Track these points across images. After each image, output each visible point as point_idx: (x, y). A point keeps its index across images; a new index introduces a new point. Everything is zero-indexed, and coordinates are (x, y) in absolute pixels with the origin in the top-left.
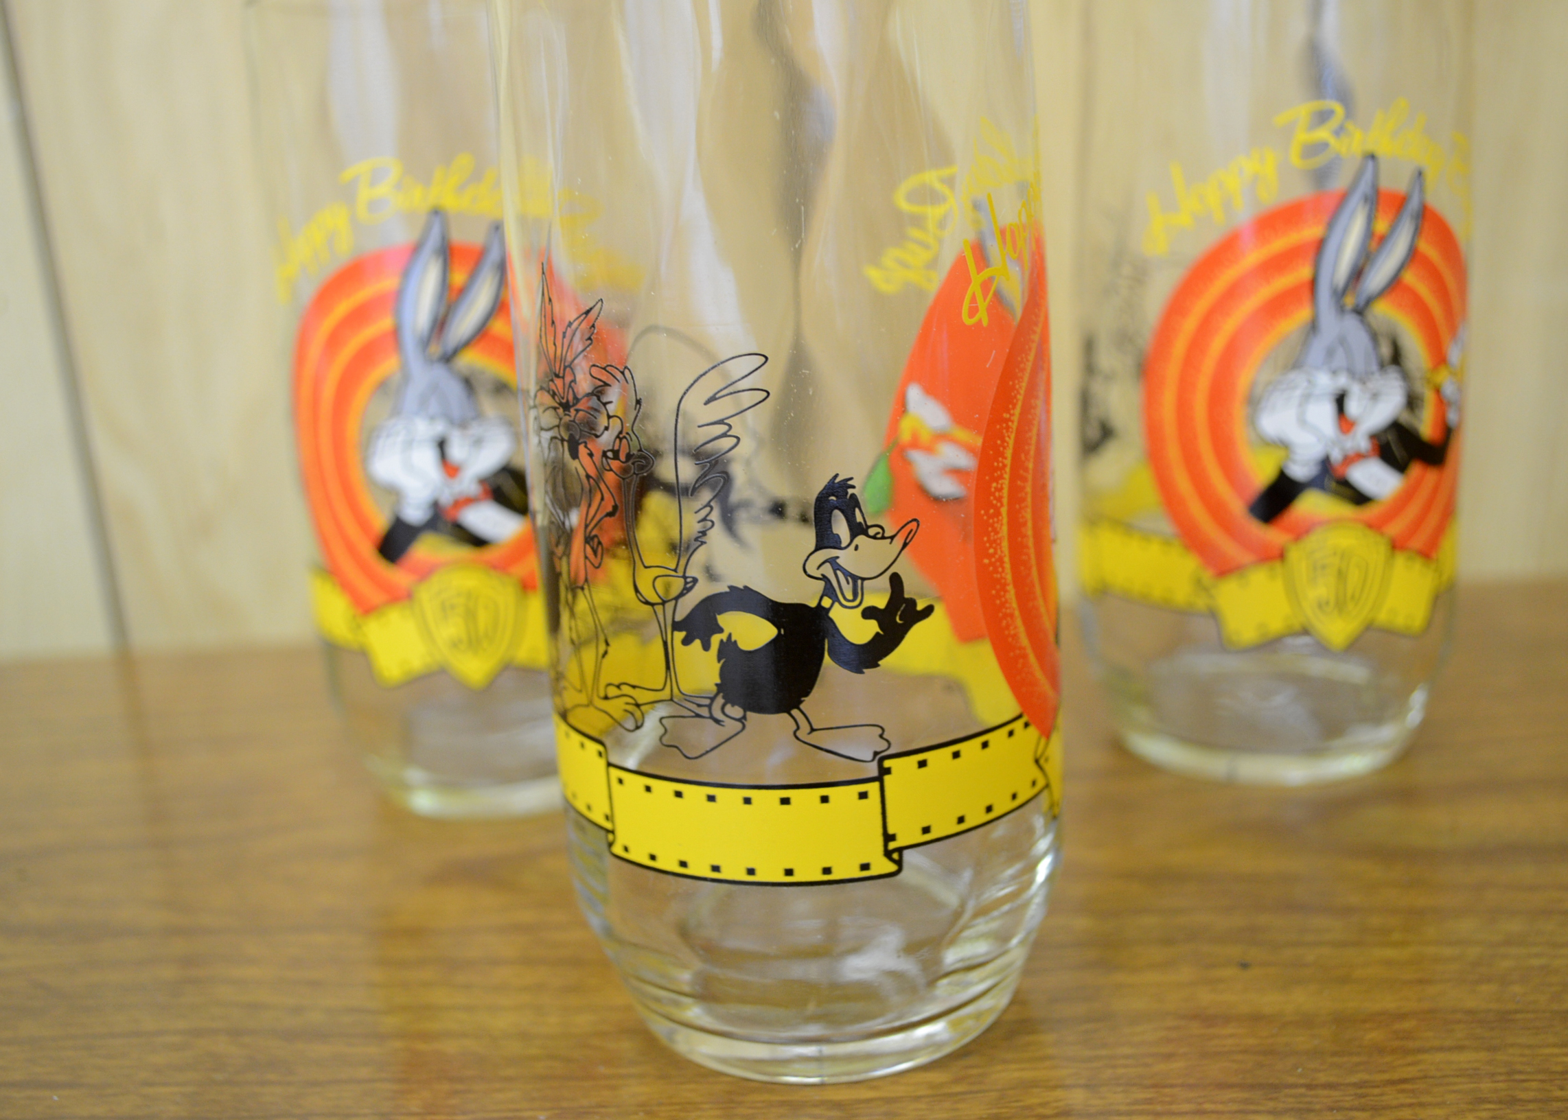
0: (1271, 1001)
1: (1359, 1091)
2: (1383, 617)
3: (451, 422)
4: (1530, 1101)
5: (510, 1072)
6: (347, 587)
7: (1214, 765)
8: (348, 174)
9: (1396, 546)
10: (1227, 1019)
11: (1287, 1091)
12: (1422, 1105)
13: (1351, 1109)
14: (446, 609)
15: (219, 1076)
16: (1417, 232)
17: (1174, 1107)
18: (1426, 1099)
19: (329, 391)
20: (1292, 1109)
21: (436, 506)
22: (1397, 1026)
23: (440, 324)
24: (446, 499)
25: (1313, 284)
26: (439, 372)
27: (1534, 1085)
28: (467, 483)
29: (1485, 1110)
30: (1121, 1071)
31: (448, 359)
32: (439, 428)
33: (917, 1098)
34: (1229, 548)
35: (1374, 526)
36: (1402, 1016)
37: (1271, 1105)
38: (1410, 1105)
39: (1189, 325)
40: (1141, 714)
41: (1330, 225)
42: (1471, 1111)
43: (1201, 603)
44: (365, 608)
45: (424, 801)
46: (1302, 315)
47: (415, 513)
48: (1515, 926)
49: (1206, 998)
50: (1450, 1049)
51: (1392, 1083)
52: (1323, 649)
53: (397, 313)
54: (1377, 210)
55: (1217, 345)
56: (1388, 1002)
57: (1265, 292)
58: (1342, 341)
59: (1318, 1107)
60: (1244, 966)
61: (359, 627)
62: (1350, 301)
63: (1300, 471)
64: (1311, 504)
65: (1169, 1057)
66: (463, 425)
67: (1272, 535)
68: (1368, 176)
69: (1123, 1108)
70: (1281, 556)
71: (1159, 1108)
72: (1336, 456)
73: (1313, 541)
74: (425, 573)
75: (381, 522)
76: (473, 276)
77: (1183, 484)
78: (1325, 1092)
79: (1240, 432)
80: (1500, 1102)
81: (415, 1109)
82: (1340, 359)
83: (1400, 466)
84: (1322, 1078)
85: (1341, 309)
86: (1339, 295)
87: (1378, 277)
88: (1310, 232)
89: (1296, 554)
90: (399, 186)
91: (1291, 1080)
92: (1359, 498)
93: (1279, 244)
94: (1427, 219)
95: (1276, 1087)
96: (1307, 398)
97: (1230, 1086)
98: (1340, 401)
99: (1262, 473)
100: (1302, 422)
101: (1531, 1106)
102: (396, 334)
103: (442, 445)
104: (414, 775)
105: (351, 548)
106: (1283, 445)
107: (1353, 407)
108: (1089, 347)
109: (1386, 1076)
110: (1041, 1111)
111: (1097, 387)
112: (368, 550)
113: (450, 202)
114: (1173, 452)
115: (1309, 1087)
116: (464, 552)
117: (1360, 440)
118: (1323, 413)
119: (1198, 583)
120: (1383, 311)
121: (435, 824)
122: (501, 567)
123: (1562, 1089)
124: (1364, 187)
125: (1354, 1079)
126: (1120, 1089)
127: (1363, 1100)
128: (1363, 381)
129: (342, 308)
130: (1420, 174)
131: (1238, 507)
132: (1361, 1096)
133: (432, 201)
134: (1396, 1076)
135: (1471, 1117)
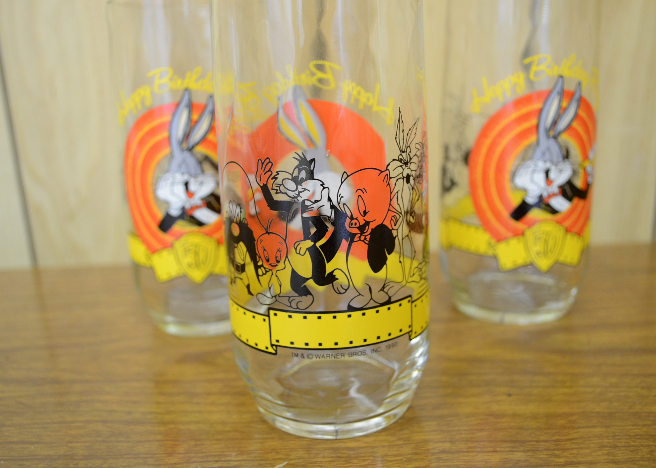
0: (521, 409)
1: (557, 443)
2: (562, 259)
3: (191, 175)
4: (622, 447)
5: (219, 437)
6: (145, 241)
7: (495, 317)
8: (150, 74)
9: (568, 230)
10: (504, 416)
11: (528, 443)
12: (581, 448)
13: (554, 450)
14: (187, 251)
15: (99, 439)
16: (578, 107)
17: (485, 450)
18: (582, 446)
19: (140, 162)
20: (531, 450)
21: (183, 209)
22: (570, 418)
23: (187, 136)
24: (188, 206)
25: (537, 126)
26: (187, 155)
27: (624, 440)
28: (197, 200)
29: (605, 450)
30: (463, 436)
31: (191, 149)
32: (186, 177)
33: (384, 446)
34: (502, 230)
35: (559, 222)
36: (572, 415)
37: (522, 448)
38: (576, 448)
39: (488, 141)
40: (464, 296)
41: (545, 103)
42: (600, 450)
43: (490, 252)
44: (153, 250)
45: (173, 329)
46: (533, 139)
47: (175, 212)
48: (614, 380)
49: (495, 408)
50: (591, 427)
51: (569, 440)
52: (537, 271)
53: (170, 131)
54: (563, 98)
55: (499, 150)
56: (566, 409)
57: (519, 129)
58: (548, 149)
59: (541, 449)
60: (509, 395)
61: (150, 258)
62: (552, 133)
63: (531, 200)
64: (535, 214)
65: (481, 430)
66: (195, 176)
67: (519, 225)
68: (560, 84)
69: (465, 450)
70: (523, 234)
71: (479, 450)
72: (545, 195)
73: (535, 228)
74: (178, 236)
75: (160, 215)
76: (201, 116)
77: (484, 204)
78: (544, 443)
79: (508, 185)
80: (611, 447)
81: (181, 452)
82: (547, 156)
83: (569, 199)
84: (542, 438)
85: (548, 137)
86: (548, 131)
87: (563, 124)
88: (537, 106)
89: (529, 233)
90: (171, 79)
91: (530, 439)
92: (554, 211)
93: (524, 110)
94: (582, 102)
95: (524, 442)
96: (534, 171)
97: (506, 441)
98: (547, 173)
99: (515, 201)
100: (532, 181)
101: (623, 448)
102: (169, 139)
103: (186, 184)
104: (169, 318)
105: (147, 226)
106: (525, 190)
107: (552, 175)
108: (446, 149)
109: (567, 437)
110: (432, 451)
111: (450, 166)
112: (154, 227)
113: (193, 86)
114: (480, 192)
115: (537, 441)
116: (195, 228)
117: (555, 188)
118: (540, 178)
119: (489, 244)
120: (565, 138)
121: (178, 338)
122: (209, 234)
123: (634, 442)
124: (558, 88)
125: (555, 438)
126: (463, 443)
127: (558, 447)
128: (556, 165)
129: (147, 128)
130: (580, 84)
131: (506, 214)
132: (557, 445)
133: (185, 86)
134: (570, 437)
135: (600, 453)
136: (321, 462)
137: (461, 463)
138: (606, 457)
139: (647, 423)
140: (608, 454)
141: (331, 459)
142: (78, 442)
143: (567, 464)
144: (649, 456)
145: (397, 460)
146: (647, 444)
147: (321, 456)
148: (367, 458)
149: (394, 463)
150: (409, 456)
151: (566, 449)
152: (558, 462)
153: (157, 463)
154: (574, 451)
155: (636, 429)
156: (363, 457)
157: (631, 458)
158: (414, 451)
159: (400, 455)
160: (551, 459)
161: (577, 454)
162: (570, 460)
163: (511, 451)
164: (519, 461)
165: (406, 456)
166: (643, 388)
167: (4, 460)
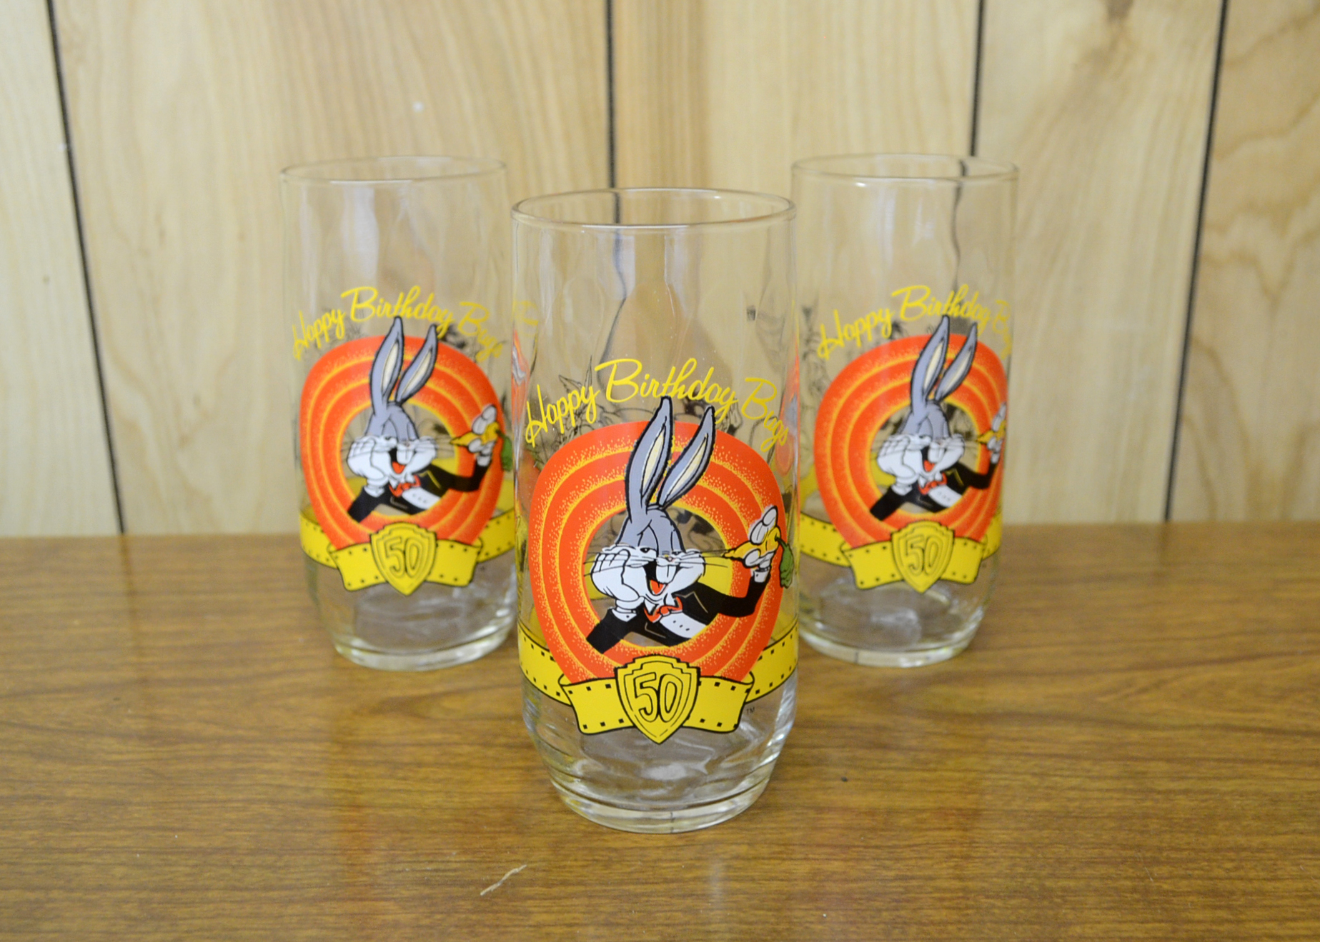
0: (855, 800)
1: (892, 850)
2: (948, 575)
3: (399, 439)
5: (434, 828)
8: (344, 294)
9: (956, 534)
10: (830, 809)
11: (854, 849)
12: (921, 858)
13: (884, 859)
14: (390, 549)
15: (268, 827)
16: (972, 358)
17: (793, 856)
18: (923, 854)
19: (324, 417)
20: (854, 859)
21: (387, 487)
22: (920, 816)
23: (396, 384)
24: (393, 484)
25: (911, 386)
26: (395, 410)
28: (408, 475)
29: (953, 861)
30: (768, 836)
31: (400, 403)
32: (392, 443)
34: (861, 532)
35: (944, 523)
36: (923, 811)
37: (844, 856)
38: (915, 858)
39: (840, 404)
41: (922, 353)
42: (946, 862)
43: (843, 562)
44: (339, 545)
46: (905, 402)
47: (374, 492)
48: (998, 761)
49: (821, 797)
50: (944, 829)
51: (910, 846)
53: (371, 376)
54: (949, 347)
55: (856, 416)
56: (918, 803)
57: (884, 388)
58: (927, 418)
59: (868, 858)
60: (845, 779)
61: (335, 556)
62: (931, 397)
63: (901, 489)
64: (907, 510)
66: (407, 441)
67: (884, 526)
68: (944, 326)
69: (766, 856)
70: (890, 538)
71: (785, 856)
72: (922, 482)
73: (908, 531)
74: (379, 527)
75: (353, 496)
76: (417, 357)
77: (835, 493)
78: (874, 850)
79: (868, 466)
80: (961, 857)
81: (382, 847)
82: (925, 429)
83: (960, 490)
84: (873, 843)
85: (927, 401)
86: (926, 393)
87: (948, 383)
88: (908, 357)
90: (377, 303)
91: (857, 843)
92: (936, 507)
93: (892, 363)
94: (980, 350)
95: (849, 847)
96: (906, 449)
97: (825, 845)
98: (925, 452)
99: (879, 488)
100: (903, 463)
101: (977, 860)
102: (370, 387)
103: (393, 453)
105: (333, 510)
106: (892, 475)
107: (932, 456)
109: (907, 843)
112: (343, 511)
113: (407, 313)
115: (866, 847)
117: (936, 474)
118: (915, 458)
119: (842, 549)
120: (951, 399)
122: (424, 525)
123: (995, 852)
124: (941, 333)
125: (890, 843)
126: (766, 846)
127: (892, 855)
128: (939, 441)
129: (337, 370)
130: (975, 324)
131: (864, 508)
132: (892, 853)
133: (395, 314)
134: (911, 843)
135: (944, 865)
136: (571, 867)
137: (757, 874)
138: (951, 871)
139: (1022, 825)
140: (955, 867)
141: (585, 863)
142: (238, 830)
143: (896, 879)
144: (1008, 871)
145: (673, 867)
146: (1011, 855)
147: (571, 858)
148: (633, 863)
149: (669, 870)
150: (690, 862)
151: (901, 859)
152: (887, 876)
153: (350, 862)
154: (912, 862)
155: (1004, 834)
156: (628, 861)
157: (982, 874)
158: (698, 855)
159: (678, 860)
160: (879, 871)
161: (914, 866)
162: (902, 873)
163: (827, 859)
164: (834, 873)
165: (686, 862)
166: (1034, 775)
167: (140, 853)
